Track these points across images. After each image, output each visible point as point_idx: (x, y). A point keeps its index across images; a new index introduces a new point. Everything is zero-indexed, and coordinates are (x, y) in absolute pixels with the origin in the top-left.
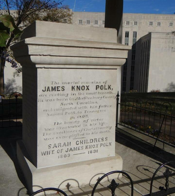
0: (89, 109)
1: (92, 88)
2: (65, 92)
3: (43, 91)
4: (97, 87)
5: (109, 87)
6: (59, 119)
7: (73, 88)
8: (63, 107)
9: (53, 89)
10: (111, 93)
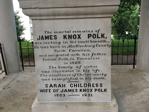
0: (81, 56)
1: (84, 37)
2: (58, 41)
3: (38, 39)
4: (89, 36)
5: (103, 36)
6: (53, 64)
7: (65, 37)
8: (56, 53)
9: (47, 38)
10: (105, 41)
